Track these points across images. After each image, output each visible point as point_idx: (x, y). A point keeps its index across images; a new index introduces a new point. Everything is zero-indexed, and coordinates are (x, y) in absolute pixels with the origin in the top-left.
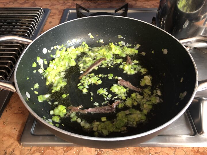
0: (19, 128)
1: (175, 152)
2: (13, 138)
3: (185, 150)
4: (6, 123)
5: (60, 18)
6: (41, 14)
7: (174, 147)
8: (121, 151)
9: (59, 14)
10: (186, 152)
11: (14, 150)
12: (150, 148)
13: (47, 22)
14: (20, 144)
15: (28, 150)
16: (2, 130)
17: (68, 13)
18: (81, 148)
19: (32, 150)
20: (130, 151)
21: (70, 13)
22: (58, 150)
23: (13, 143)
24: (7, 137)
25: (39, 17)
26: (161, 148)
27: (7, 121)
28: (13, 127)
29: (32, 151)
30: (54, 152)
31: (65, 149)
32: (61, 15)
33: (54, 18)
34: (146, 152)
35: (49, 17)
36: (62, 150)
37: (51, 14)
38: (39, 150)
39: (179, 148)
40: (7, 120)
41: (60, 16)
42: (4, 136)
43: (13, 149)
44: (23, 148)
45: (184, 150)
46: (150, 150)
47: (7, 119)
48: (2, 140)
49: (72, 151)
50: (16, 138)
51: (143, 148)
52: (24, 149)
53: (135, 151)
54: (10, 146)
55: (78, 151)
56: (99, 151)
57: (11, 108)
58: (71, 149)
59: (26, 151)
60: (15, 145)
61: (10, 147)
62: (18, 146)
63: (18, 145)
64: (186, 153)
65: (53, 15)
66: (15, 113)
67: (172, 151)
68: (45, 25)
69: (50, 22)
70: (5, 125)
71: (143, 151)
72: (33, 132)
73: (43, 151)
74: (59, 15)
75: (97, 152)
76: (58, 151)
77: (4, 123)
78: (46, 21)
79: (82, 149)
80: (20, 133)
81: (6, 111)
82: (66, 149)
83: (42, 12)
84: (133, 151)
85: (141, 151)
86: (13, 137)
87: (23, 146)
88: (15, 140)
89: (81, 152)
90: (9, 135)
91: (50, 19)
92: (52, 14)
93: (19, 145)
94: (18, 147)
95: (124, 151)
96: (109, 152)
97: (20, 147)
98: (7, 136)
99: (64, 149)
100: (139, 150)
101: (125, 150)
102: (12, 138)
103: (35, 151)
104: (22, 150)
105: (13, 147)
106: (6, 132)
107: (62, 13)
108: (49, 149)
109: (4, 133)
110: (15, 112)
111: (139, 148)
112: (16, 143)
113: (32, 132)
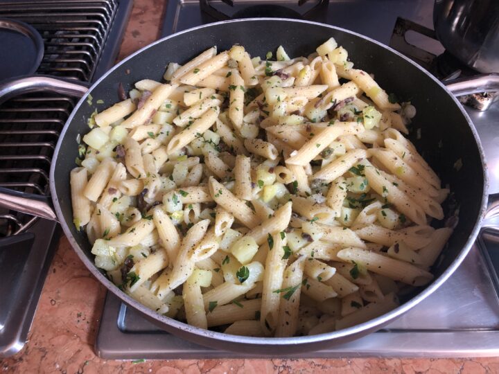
0: (88, 312)
1: (462, 369)
2: (78, 340)
3: (485, 363)
4: (57, 301)
5: (158, 22)
6: (110, 12)
7: (459, 358)
8: (335, 368)
9: (154, 9)
10: (487, 368)
11: (84, 368)
12: (404, 362)
13: (127, 34)
14: (96, 354)
15: (116, 367)
16: (50, 319)
17: (179, 8)
18: (239, 362)
19: (125, 368)
20: (354, 367)
21: (181, 7)
22: (185, 367)
23: (79, 351)
24: (63, 336)
25: (105, 19)
26: (428, 361)
27: (58, 298)
28: (76, 313)
29: (126, 370)
30: (178, 371)
31: (202, 364)
32: (160, 13)
33: (145, 20)
34: (395, 370)
35: (129, 18)
36: (195, 367)
37: (136, 11)
38: (142, 368)
39: (471, 360)
40: (59, 294)
41: (158, 16)
42: (56, 333)
43: (80, 365)
44: (105, 363)
45: (484, 365)
46: (404, 367)
47: (58, 292)
48: (53, 345)
49: (218, 369)
50: (84, 339)
51: (386, 360)
52: (107, 366)
53: (368, 368)
54: (72, 360)
55: (232, 369)
56: (282, 369)
57: (65, 264)
58: (216, 365)
59: (111, 370)
60: (84, 356)
61: (73, 362)
62: (91, 359)
63: (90, 356)
64: (487, 371)
65: (141, 14)
66: (75, 277)
67: (455, 368)
68: (123, 40)
69: (136, 33)
70: (56, 306)
71: (387, 369)
72: (123, 323)
73: (150, 370)
74: (155, 13)
75: (277, 371)
76: (185, 370)
77: (53, 302)
78: (125, 30)
79: (243, 365)
80: (92, 327)
81: (54, 271)
82: (205, 365)
83: (113, 6)
84: (362, 368)
85: (381, 368)
86: (78, 337)
87: (102, 357)
88: (83, 343)
89: (241, 371)
90: (68, 331)
91: (133, 26)
92: (138, 11)
93: (93, 355)
94: (92, 361)
95: (343, 369)
96: (305, 372)
97: (98, 360)
98: (64, 334)
99: (199, 365)
100: (378, 365)
101: (344, 366)
102: (75, 339)
103: (132, 369)
104: (101, 368)
105: (80, 361)
106: (60, 324)
107: (162, 7)
108: (164, 366)
109: (54, 326)
110: (76, 273)
111: (376, 361)
112: (87, 350)
113: (121, 323)
